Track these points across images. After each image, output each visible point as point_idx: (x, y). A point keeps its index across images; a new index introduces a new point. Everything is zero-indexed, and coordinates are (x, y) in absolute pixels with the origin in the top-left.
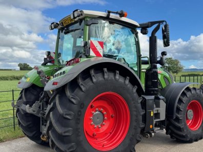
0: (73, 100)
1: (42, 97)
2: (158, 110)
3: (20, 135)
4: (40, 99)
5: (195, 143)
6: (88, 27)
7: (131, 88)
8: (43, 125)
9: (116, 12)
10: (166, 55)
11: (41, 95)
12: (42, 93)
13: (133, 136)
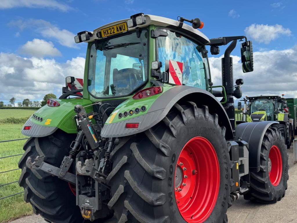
0: (163, 150)
1: (74, 148)
2: (241, 161)
3: (13, 216)
4: (71, 153)
5: (278, 203)
6: (154, 40)
7: (220, 130)
8: (80, 193)
9: (190, 20)
10: (242, 84)
11: (73, 146)
12: (74, 143)
13: (225, 199)
